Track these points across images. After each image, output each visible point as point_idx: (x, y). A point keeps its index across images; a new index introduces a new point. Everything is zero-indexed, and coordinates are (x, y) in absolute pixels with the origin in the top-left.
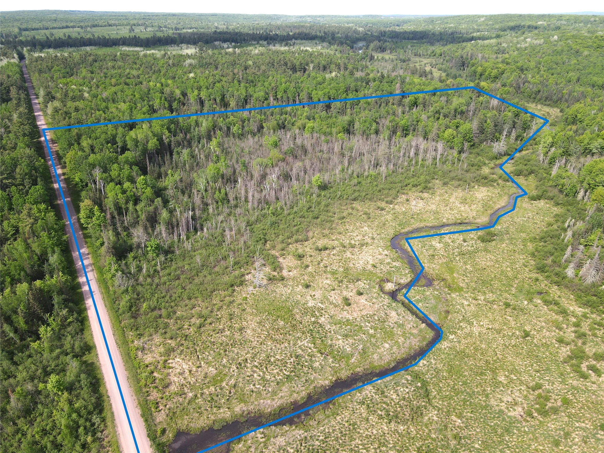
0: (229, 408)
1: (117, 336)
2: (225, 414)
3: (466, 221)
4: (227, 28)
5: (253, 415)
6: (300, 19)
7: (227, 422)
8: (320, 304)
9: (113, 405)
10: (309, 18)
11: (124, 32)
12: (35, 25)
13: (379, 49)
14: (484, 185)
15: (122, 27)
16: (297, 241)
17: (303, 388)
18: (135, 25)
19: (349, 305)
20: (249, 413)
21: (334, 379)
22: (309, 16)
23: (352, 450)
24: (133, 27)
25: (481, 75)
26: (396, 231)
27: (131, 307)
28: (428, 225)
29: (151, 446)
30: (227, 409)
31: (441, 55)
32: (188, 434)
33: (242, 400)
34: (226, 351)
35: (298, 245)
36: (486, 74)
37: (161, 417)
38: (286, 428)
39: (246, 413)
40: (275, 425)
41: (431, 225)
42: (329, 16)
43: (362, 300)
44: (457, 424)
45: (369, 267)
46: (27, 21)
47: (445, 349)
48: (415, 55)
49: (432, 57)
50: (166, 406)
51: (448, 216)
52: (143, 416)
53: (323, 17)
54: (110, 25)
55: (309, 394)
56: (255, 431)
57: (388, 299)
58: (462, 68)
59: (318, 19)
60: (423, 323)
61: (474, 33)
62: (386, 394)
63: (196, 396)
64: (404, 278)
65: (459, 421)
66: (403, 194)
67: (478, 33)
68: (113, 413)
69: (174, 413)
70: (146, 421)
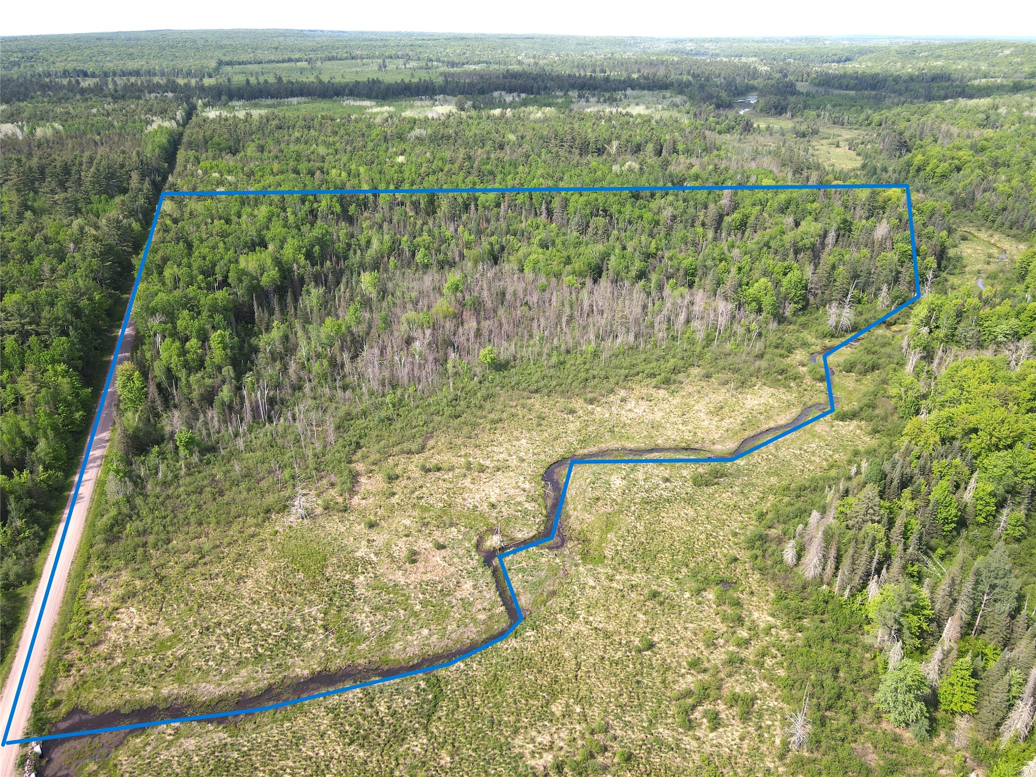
0: (155, 687)
1: (75, 566)
2: (146, 694)
3: (697, 446)
4: (536, 64)
5: (180, 701)
6: (674, 46)
7: (141, 706)
8: (372, 555)
9: (17, 658)
10: (690, 44)
11: (368, 72)
12: (244, 57)
13: (773, 110)
14: (775, 384)
15: (370, 61)
16: (403, 452)
17: (269, 675)
18: (391, 58)
19: (414, 561)
20: (176, 699)
21: (319, 669)
22: (691, 40)
23: (272, 772)
24: (387, 61)
25: (919, 170)
26: (569, 451)
27: (112, 526)
28: (631, 445)
29: (29, 720)
30: (152, 689)
31: (880, 125)
32: (86, 713)
33: (180, 680)
34: (200, 606)
35: (403, 459)
36: (928, 169)
37: (65, 685)
38: (210, 727)
39: (174, 697)
40: (199, 721)
41: (632, 446)
42: (728, 40)
43: (437, 558)
44: (443, 762)
45: (485, 507)
46: (235, 50)
47: (507, 649)
48: (834, 123)
49: (863, 128)
50: (79, 671)
51: (672, 435)
52: (42, 679)
53: (717, 41)
54: (353, 58)
55: (270, 685)
56: (167, 723)
57: (478, 560)
58: (898, 154)
59: (706, 45)
60: (504, 605)
61: (976, 78)
62: (375, 702)
63: (125, 663)
64: (526, 530)
65: (448, 759)
66: (625, 388)
67: (984, 80)
68: (10, 669)
69: (85, 682)
70: (42, 686)
